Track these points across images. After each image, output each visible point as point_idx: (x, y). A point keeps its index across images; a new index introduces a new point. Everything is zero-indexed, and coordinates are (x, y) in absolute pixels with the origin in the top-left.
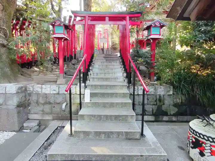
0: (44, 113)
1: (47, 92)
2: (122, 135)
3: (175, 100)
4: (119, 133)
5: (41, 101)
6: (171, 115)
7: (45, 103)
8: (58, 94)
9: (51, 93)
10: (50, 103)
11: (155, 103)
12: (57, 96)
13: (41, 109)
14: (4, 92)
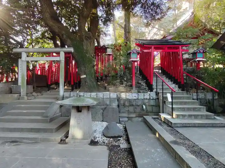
0: (129, 112)
1: (130, 98)
2: (204, 116)
3: (220, 103)
4: (202, 115)
5: (127, 104)
6: (219, 113)
7: (129, 106)
8: (138, 99)
9: (133, 98)
10: (133, 105)
11: (206, 104)
12: (137, 100)
13: (127, 110)
14: (109, 97)
